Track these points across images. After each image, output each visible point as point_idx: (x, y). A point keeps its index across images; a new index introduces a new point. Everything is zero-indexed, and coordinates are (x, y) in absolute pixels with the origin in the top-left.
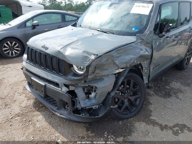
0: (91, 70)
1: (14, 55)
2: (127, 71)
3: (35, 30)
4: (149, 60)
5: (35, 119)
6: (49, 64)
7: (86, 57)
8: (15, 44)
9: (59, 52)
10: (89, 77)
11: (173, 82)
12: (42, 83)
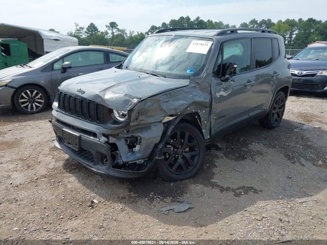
0: (133, 115)
1: (35, 110)
2: (179, 119)
3: (65, 75)
4: (208, 109)
5: (66, 180)
6: (85, 110)
7: (129, 101)
8: (37, 94)
9: (98, 96)
10: (132, 124)
11: (254, 144)
12: (77, 134)
